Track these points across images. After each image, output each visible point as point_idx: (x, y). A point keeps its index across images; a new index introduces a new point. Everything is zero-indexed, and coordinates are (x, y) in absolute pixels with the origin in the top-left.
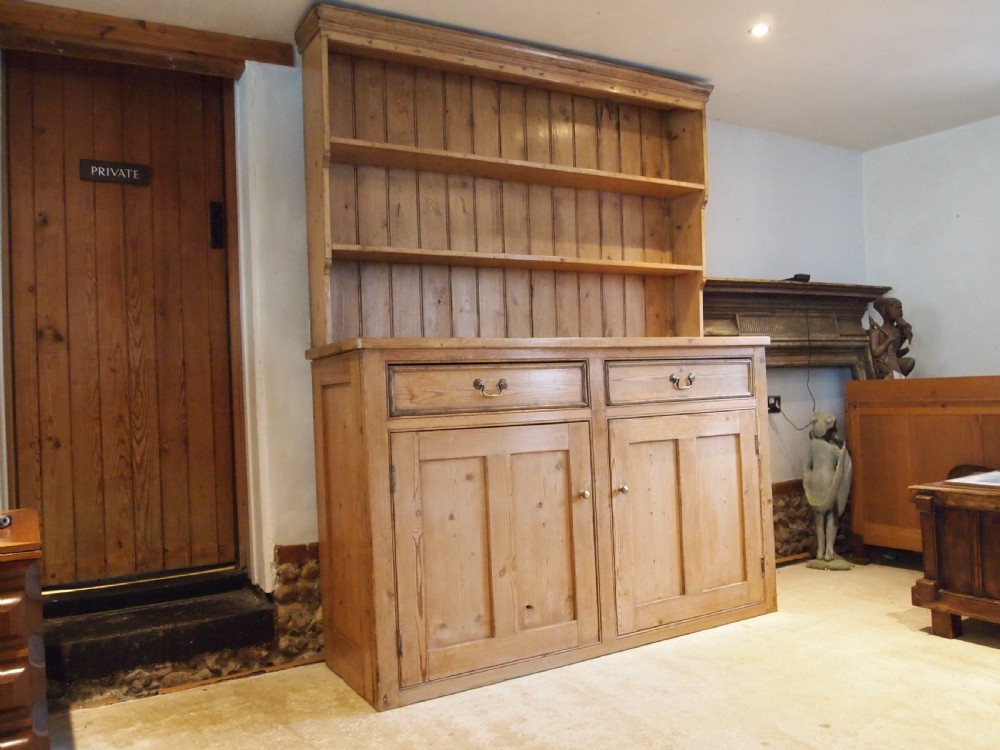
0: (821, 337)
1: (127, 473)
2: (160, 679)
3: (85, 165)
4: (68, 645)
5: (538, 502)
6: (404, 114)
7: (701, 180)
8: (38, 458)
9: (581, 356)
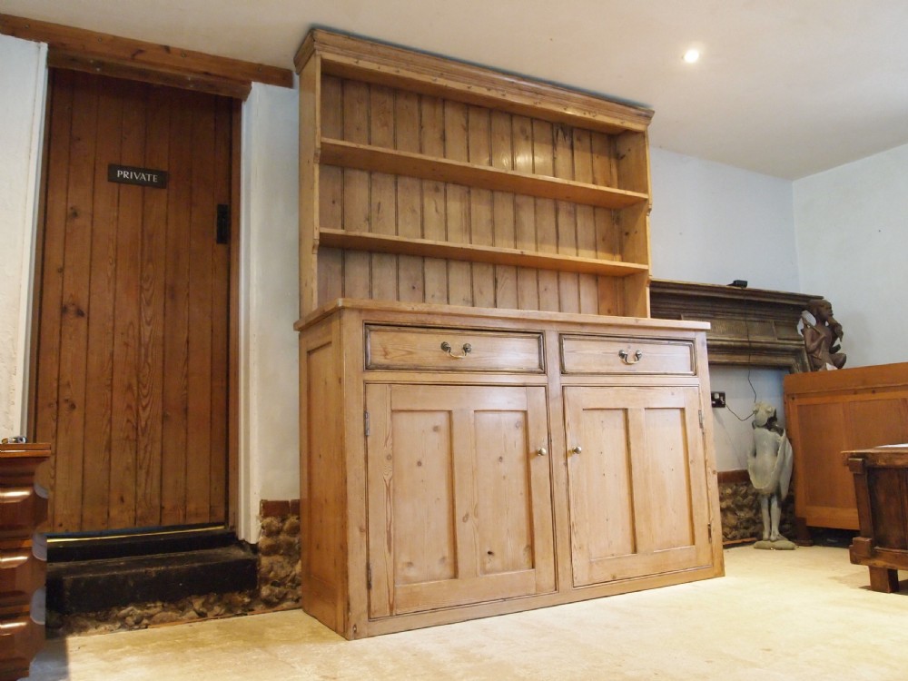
0: (760, 339)
1: (132, 436)
2: (150, 617)
3: (113, 168)
4: (68, 579)
5: (499, 456)
6: (386, 128)
7: (646, 191)
8: (55, 417)
9: (538, 328)
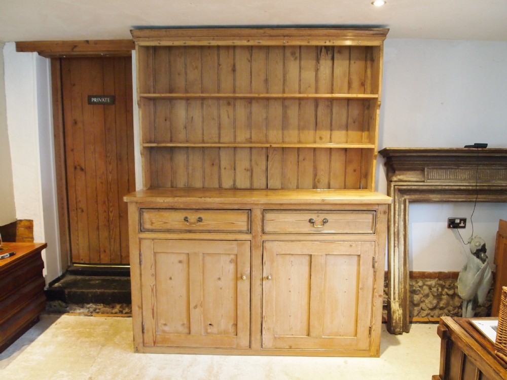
1: (107, 224)
3: (90, 97)
4: (66, 291)
5: (218, 277)
7: (377, 93)
8: (76, 215)
9: (247, 207)
